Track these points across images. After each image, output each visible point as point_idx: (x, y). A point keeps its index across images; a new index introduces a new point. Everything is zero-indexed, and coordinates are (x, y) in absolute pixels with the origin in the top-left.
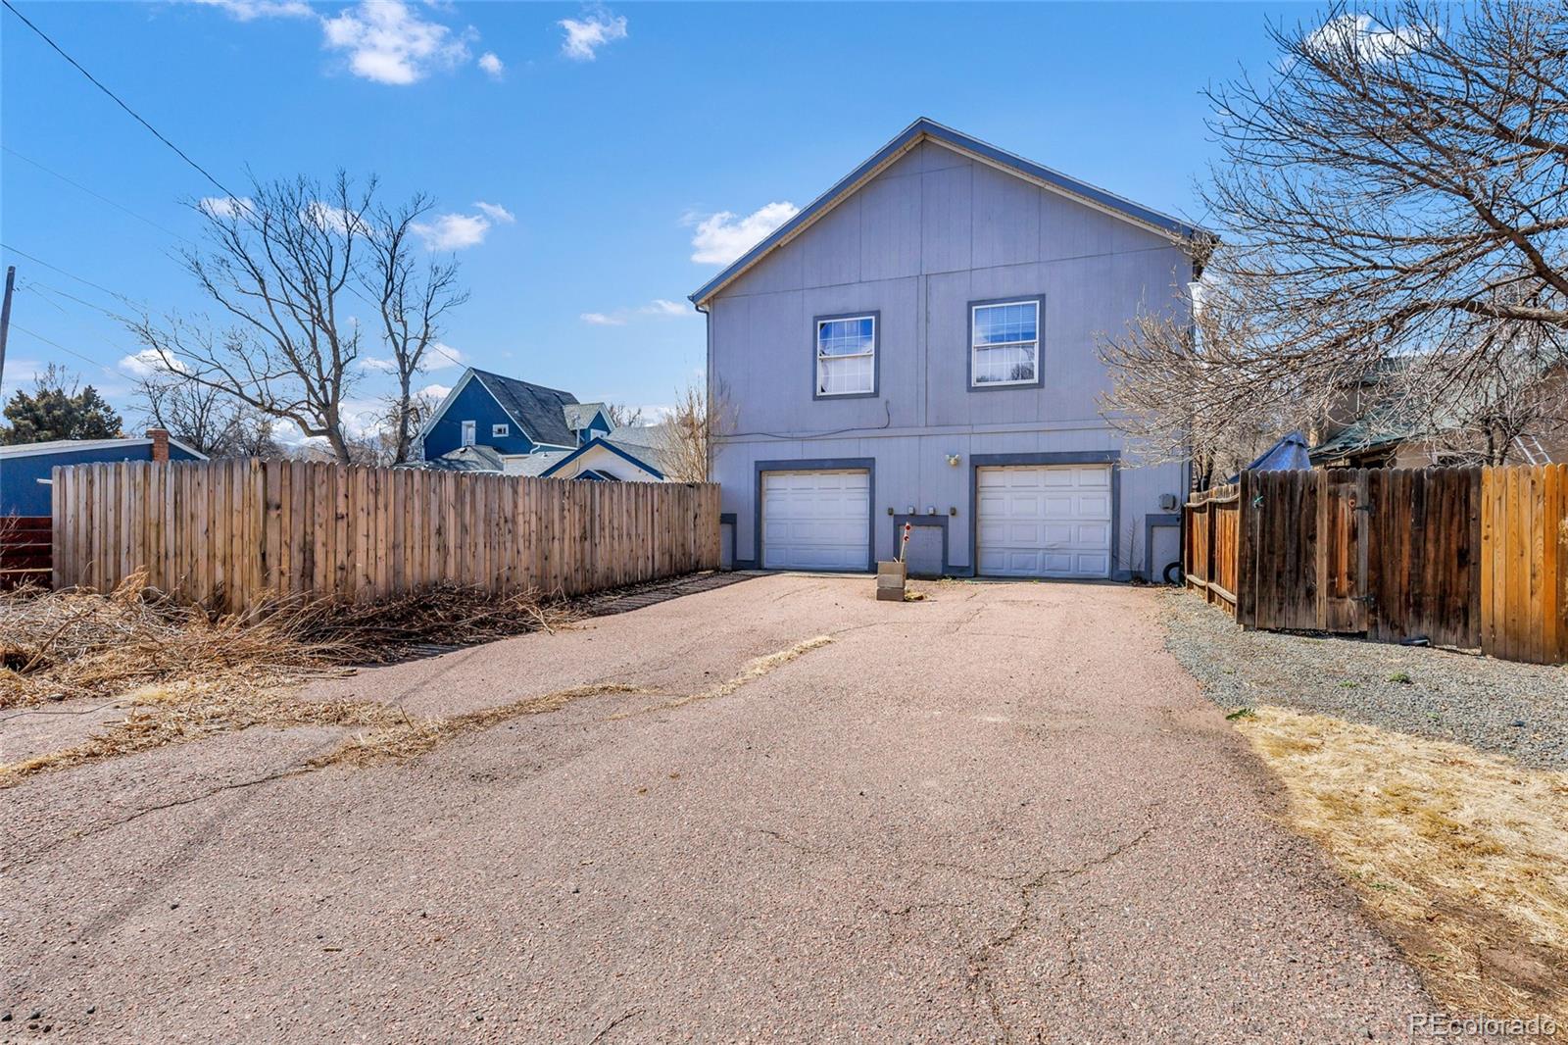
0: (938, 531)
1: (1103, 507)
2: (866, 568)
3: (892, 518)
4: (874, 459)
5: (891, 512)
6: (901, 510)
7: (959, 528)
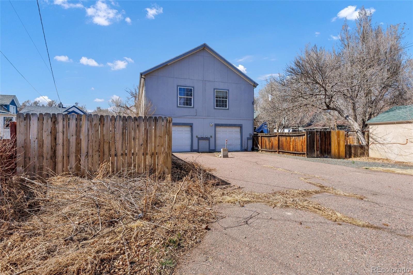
0: (208, 141)
1: (239, 136)
2: (190, 151)
3: (197, 138)
4: (193, 123)
5: (197, 137)
6: (199, 136)
7: (212, 140)
